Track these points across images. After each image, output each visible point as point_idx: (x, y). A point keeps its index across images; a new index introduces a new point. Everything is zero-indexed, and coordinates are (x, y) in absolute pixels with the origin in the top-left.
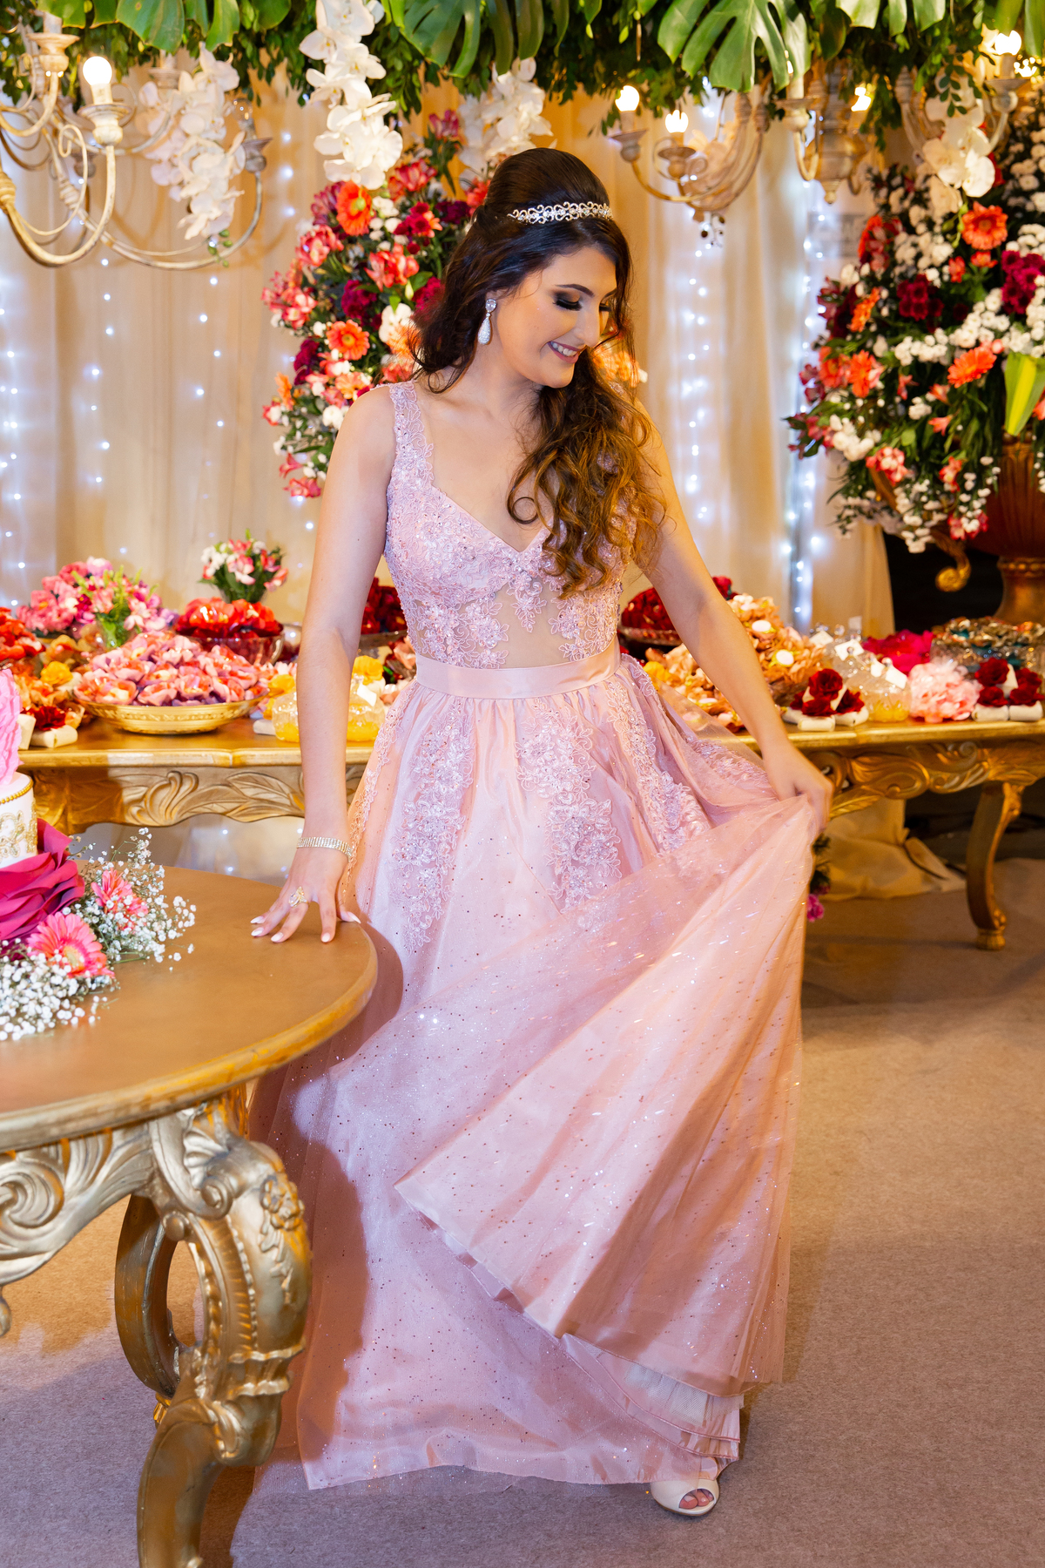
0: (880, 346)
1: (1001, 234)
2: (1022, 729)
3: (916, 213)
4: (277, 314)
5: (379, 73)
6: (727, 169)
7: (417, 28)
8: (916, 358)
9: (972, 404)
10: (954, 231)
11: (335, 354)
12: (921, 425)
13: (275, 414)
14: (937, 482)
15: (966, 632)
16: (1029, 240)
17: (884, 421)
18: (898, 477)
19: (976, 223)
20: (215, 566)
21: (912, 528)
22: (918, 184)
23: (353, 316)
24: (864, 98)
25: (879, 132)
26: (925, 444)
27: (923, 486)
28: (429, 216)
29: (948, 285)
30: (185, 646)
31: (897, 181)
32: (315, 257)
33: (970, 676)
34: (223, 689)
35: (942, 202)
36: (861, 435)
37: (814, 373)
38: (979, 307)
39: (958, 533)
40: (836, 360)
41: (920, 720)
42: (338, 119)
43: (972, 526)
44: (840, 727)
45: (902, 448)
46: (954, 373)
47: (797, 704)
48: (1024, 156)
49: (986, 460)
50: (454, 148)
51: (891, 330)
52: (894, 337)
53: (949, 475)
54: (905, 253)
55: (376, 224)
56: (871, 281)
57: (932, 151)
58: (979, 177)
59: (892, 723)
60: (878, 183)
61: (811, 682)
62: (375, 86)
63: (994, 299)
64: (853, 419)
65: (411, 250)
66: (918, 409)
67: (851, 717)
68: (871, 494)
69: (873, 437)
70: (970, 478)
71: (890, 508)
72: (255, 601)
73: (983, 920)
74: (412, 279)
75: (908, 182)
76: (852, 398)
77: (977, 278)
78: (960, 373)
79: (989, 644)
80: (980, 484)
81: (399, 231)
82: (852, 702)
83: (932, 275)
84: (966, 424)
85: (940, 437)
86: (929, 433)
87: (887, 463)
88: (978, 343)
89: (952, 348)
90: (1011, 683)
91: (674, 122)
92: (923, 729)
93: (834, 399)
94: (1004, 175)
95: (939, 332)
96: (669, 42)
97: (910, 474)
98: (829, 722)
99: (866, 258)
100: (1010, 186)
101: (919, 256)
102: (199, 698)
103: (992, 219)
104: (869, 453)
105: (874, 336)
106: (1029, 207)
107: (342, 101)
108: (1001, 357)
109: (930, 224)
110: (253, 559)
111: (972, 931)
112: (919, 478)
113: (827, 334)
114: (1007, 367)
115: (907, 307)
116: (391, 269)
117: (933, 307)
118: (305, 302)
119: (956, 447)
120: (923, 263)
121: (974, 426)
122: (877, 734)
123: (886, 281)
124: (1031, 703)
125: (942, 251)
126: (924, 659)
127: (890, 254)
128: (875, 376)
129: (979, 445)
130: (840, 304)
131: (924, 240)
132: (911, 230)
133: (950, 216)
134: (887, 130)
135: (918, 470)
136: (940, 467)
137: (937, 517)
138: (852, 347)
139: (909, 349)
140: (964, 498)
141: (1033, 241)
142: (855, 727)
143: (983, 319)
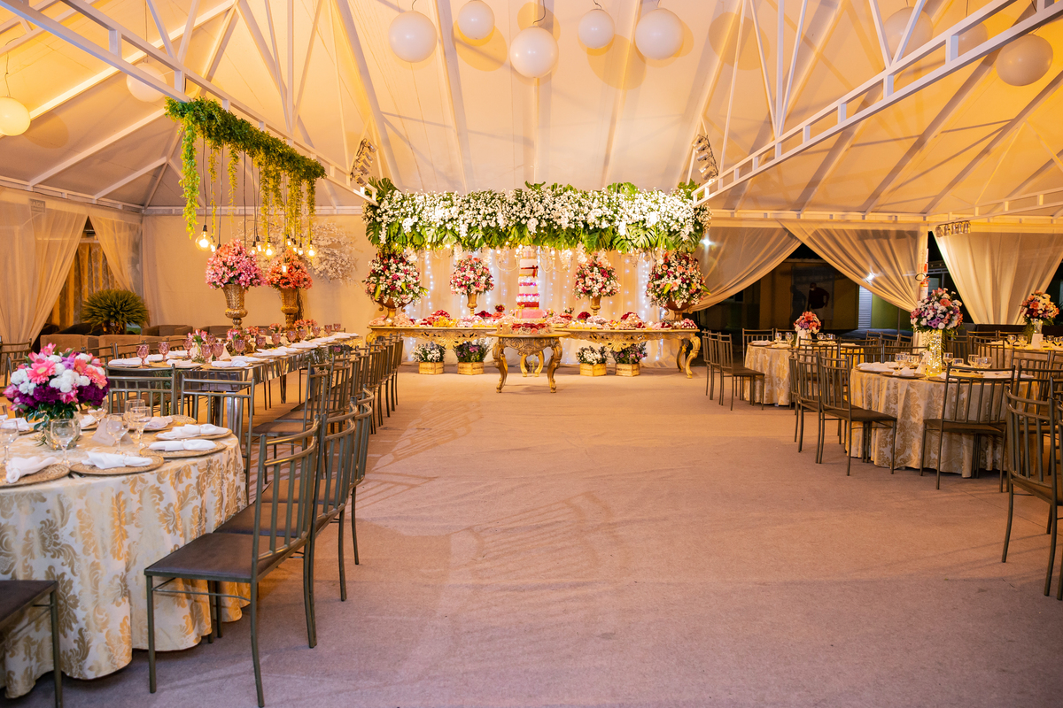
0: (654, 283)
4: (573, 278)
5: (585, 251)
7: (589, 247)
8: (657, 284)
11: (580, 283)
13: (572, 290)
17: (654, 292)
18: (656, 299)
23: (582, 278)
26: (658, 295)
29: (661, 274)
32: (578, 271)
36: (652, 293)
38: (664, 277)
43: (665, 305)
46: (661, 285)
47: (636, 327)
49: (666, 297)
54: (656, 270)
61: (638, 324)
63: (666, 276)
66: (657, 290)
80: (665, 300)
85: (660, 294)
88: (664, 282)
89: (661, 282)
93: (649, 289)
95: (659, 280)
98: (641, 329)
99: (652, 271)
101: (658, 271)
104: (653, 296)
105: (653, 281)
106: (671, 265)
112: (658, 299)
115: (657, 277)
118: (577, 276)
119: (662, 295)
123: (654, 274)
127: (654, 271)
128: (653, 286)
131: (658, 269)
132: (656, 268)
138: (651, 282)
140: (664, 302)
141: (672, 269)
142: (645, 330)
143: (665, 279)
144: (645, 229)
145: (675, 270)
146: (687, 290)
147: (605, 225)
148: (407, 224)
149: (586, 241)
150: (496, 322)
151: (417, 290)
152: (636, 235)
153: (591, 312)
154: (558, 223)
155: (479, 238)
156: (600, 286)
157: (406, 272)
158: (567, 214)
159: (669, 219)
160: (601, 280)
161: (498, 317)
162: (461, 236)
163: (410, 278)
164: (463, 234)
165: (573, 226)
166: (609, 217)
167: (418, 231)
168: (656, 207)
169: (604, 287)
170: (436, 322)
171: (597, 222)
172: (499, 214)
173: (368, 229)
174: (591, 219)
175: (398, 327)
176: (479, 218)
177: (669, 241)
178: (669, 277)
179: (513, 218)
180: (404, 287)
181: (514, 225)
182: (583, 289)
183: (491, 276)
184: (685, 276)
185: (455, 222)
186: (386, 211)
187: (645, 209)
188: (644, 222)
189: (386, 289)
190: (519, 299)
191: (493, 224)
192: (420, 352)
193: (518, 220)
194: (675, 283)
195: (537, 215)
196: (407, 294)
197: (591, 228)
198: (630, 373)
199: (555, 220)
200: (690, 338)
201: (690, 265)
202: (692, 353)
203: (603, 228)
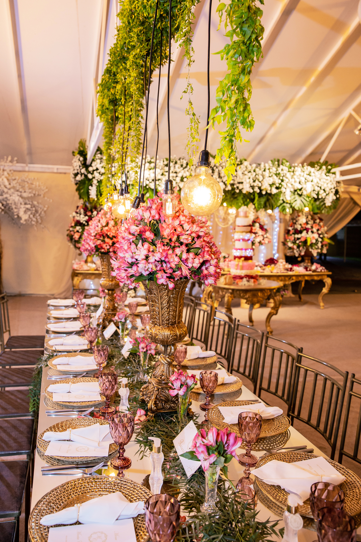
1: (306, 226)
2: (310, 274)
3: (297, 223)
9: (303, 242)
10: (302, 225)
12: (298, 244)
14: (299, 249)
15: (303, 264)
17: (294, 243)
19: (304, 225)
21: (296, 254)
22: (297, 220)
29: (301, 230)
31: (295, 219)
33: (304, 268)
35: (300, 222)
37: (285, 237)
38: (304, 232)
39: (301, 254)
40: (288, 236)
43: (303, 254)
45: (296, 246)
46: (302, 239)
47: (288, 271)
49: (305, 248)
51: (294, 234)
53: (301, 249)
54: (296, 227)
56: (292, 229)
57: (299, 218)
58: (304, 221)
61: (289, 269)
64: (290, 243)
66: (298, 242)
69: (292, 244)
71: (293, 252)
73: (300, 298)
76: (290, 240)
77: (303, 230)
79: (305, 265)
80: (304, 250)
82: (293, 271)
83: (299, 229)
87: (294, 247)
88: (304, 236)
89: (301, 236)
90: (308, 269)
92: (300, 274)
93: (288, 240)
97: (296, 248)
99: (291, 227)
100: (307, 221)
104: (292, 246)
106: (308, 223)
109: (299, 224)
111: (299, 300)
113: (286, 234)
114: (307, 238)
115: (296, 232)
119: (301, 246)
121: (304, 244)
122: (297, 274)
123: (294, 229)
124: (310, 271)
125: (300, 227)
126: (299, 267)
128: (293, 239)
129: (304, 246)
130: (288, 231)
131: (298, 226)
132: (296, 225)
138: (290, 235)
139: (296, 236)
140: (302, 251)
141: (309, 226)
143: (304, 234)
144: (300, 195)
145: (312, 227)
146: (321, 242)
147: (274, 191)
149: (257, 203)
152: (294, 200)
154: (240, 188)
158: (248, 180)
159: (319, 189)
165: (251, 191)
166: (278, 185)
168: (310, 178)
171: (269, 188)
174: (266, 186)
177: (314, 205)
178: (307, 232)
184: (320, 232)
186: (97, 169)
187: (303, 180)
188: (301, 189)
190: (238, 253)
194: (313, 237)
197: (264, 193)
199: (238, 185)
200: (323, 279)
201: (321, 224)
202: (325, 290)
203: (273, 193)
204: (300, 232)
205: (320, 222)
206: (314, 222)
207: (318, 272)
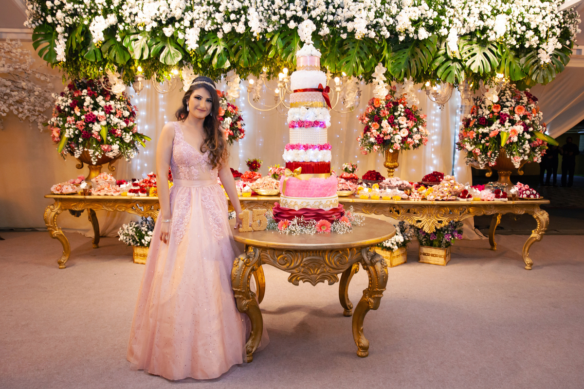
0: (475, 129)
1: (499, 109)
2: (503, 203)
3: (483, 105)
4: (361, 121)
5: (385, 79)
6: (445, 97)
7: (393, 72)
8: (482, 132)
9: (493, 141)
10: (491, 109)
11: (373, 128)
12: (483, 145)
13: (359, 139)
14: (486, 155)
15: (492, 184)
16: (505, 111)
17: (475, 144)
18: (479, 154)
19: (495, 107)
20: (345, 167)
21: (481, 164)
22: (483, 100)
23: (376, 121)
24: (471, 85)
25: (474, 91)
26: (484, 148)
27: (483, 156)
28: (391, 104)
29: (489, 118)
30: (343, 180)
31: (478, 99)
32: (370, 111)
33: (493, 193)
34: (350, 188)
35: (488, 103)
36: (471, 146)
37: (462, 134)
38: (495, 123)
39: (490, 165)
40: (466, 132)
41: (483, 200)
42: (378, 87)
43: (493, 164)
44: (467, 201)
45: (480, 149)
46: (490, 135)
47: (459, 196)
48: (504, 95)
49: (496, 151)
50: (395, 92)
52: (478, 128)
53: (489, 154)
54: (480, 112)
55: (381, 105)
56: (474, 117)
57: (486, 94)
58: (496, 99)
59: (477, 201)
60: (475, 100)
61: (462, 192)
62: (384, 82)
63: (498, 121)
64: (470, 143)
65: (388, 110)
66: (483, 141)
67: (470, 199)
68: (473, 158)
69: (473, 147)
70: (493, 155)
71: (476, 160)
72: (353, 173)
73: (492, 244)
74: (388, 115)
75: (480, 100)
76: (469, 139)
77: (495, 117)
78: (492, 135)
79: (497, 187)
80: (495, 156)
81: (386, 107)
82: (470, 196)
83: (486, 117)
84: (492, 145)
85: (487, 147)
86: (485, 146)
87: (476, 151)
88: (495, 129)
89: (490, 130)
90: (501, 194)
91: (435, 88)
92: (484, 202)
93: (466, 139)
94: (500, 99)
95: (487, 127)
96: (439, 74)
97: (481, 154)
98: (466, 200)
99: (473, 113)
100: (501, 101)
101: (483, 113)
102: (346, 190)
103: (498, 107)
104: (473, 150)
105: (474, 128)
106: (505, 105)
107: (379, 84)
108: (500, 132)
109: (485, 107)
110: (352, 166)
111: (489, 246)
112: (482, 155)
113: (464, 127)
114: (501, 134)
115: (481, 122)
116: (384, 113)
117: (486, 122)
118: (367, 119)
119: (490, 149)
120: (484, 114)
121: (494, 145)
122: (475, 202)
123: (477, 118)
124: (505, 198)
125: (488, 112)
126: (483, 189)
127: (477, 113)
128: (474, 135)
129: (495, 148)
130: (467, 122)
131: (484, 110)
132: (482, 108)
133: (490, 106)
134: (476, 90)
135: (483, 153)
136: (487, 153)
137: (486, 162)
138: (470, 130)
139: (481, 130)
140: (492, 158)
141: (506, 111)
142: (470, 201)
143: (496, 125)
144: (483, 43)
145: (513, 112)
146: (530, 141)
147: (423, 34)
148: (98, 27)
149: (390, 61)
150: (247, 188)
151: (128, 138)
152: (469, 54)
153: (384, 172)
154: (349, 29)
155: (218, 52)
156: (404, 133)
157: (108, 110)
158: (364, 13)
160: (405, 125)
161: (251, 179)
162: (189, 49)
163: (115, 120)
164: (192, 45)
165: (372, 34)
166: (431, 22)
167: (119, 40)
169: (410, 136)
170: (153, 189)
171: (412, 29)
172: (251, 11)
173: (35, 37)
174: (403, 23)
175: (95, 194)
176: (219, 17)
178: (502, 123)
179: (275, 18)
180: (104, 133)
181: (275, 32)
182: (378, 138)
183: (240, 119)
184: (528, 121)
185: (177, 25)
187: (488, 10)
188: (484, 30)
189: (77, 136)
190: (289, 156)
191: (240, 29)
192: (131, 232)
193: (283, 22)
194: (514, 131)
195: (314, 14)
196: (111, 144)
197: (402, 38)
198: (441, 261)
199: (344, 24)
200: (534, 212)
201: (533, 105)
202: (535, 235)
203: (421, 38)
204: (489, 123)
205: (528, 103)
206: (518, 103)
207: (523, 199)
